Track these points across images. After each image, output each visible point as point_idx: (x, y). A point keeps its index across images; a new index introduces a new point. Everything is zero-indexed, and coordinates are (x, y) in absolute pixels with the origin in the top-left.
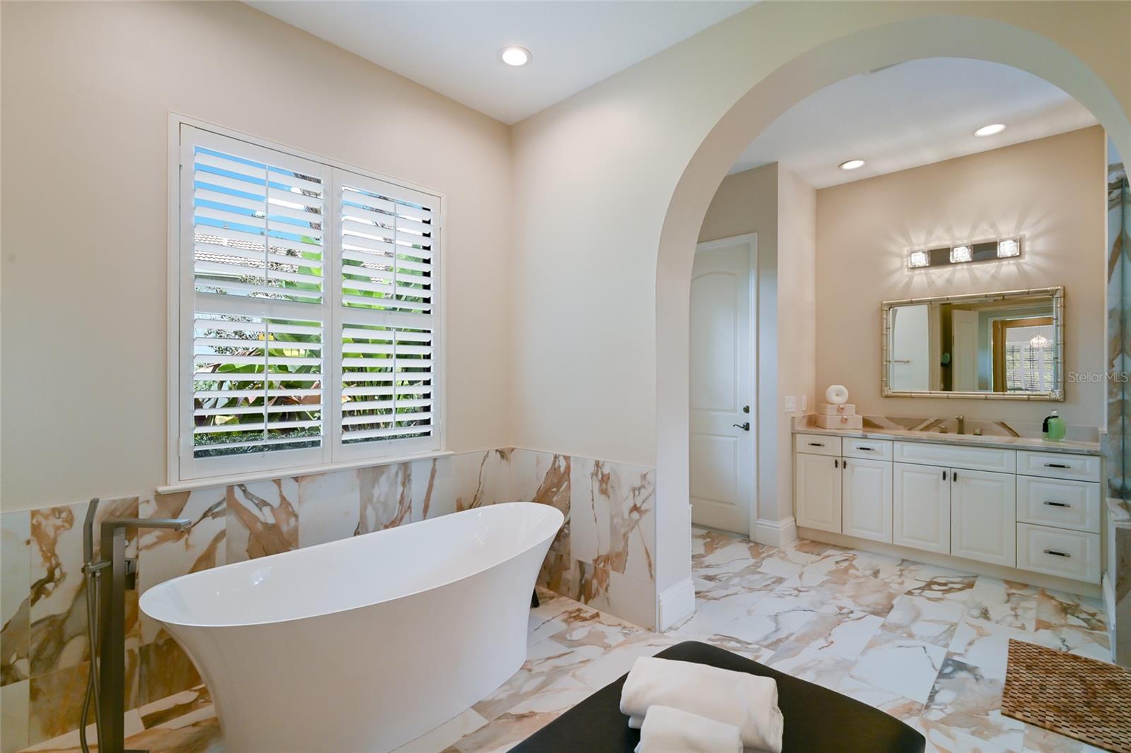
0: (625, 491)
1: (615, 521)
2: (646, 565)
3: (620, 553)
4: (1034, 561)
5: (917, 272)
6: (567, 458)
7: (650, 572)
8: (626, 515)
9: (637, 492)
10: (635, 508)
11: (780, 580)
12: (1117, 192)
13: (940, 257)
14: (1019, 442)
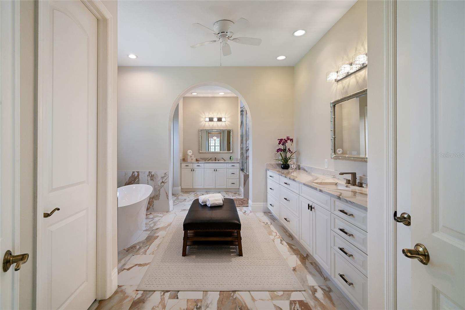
0: (159, 178)
1: (156, 187)
2: (166, 195)
3: (158, 195)
4: (230, 186)
5: (206, 122)
6: (138, 172)
7: (167, 197)
8: (160, 185)
9: (163, 178)
10: (163, 182)
11: (185, 199)
12: (241, 112)
13: (211, 120)
14: (226, 162)
